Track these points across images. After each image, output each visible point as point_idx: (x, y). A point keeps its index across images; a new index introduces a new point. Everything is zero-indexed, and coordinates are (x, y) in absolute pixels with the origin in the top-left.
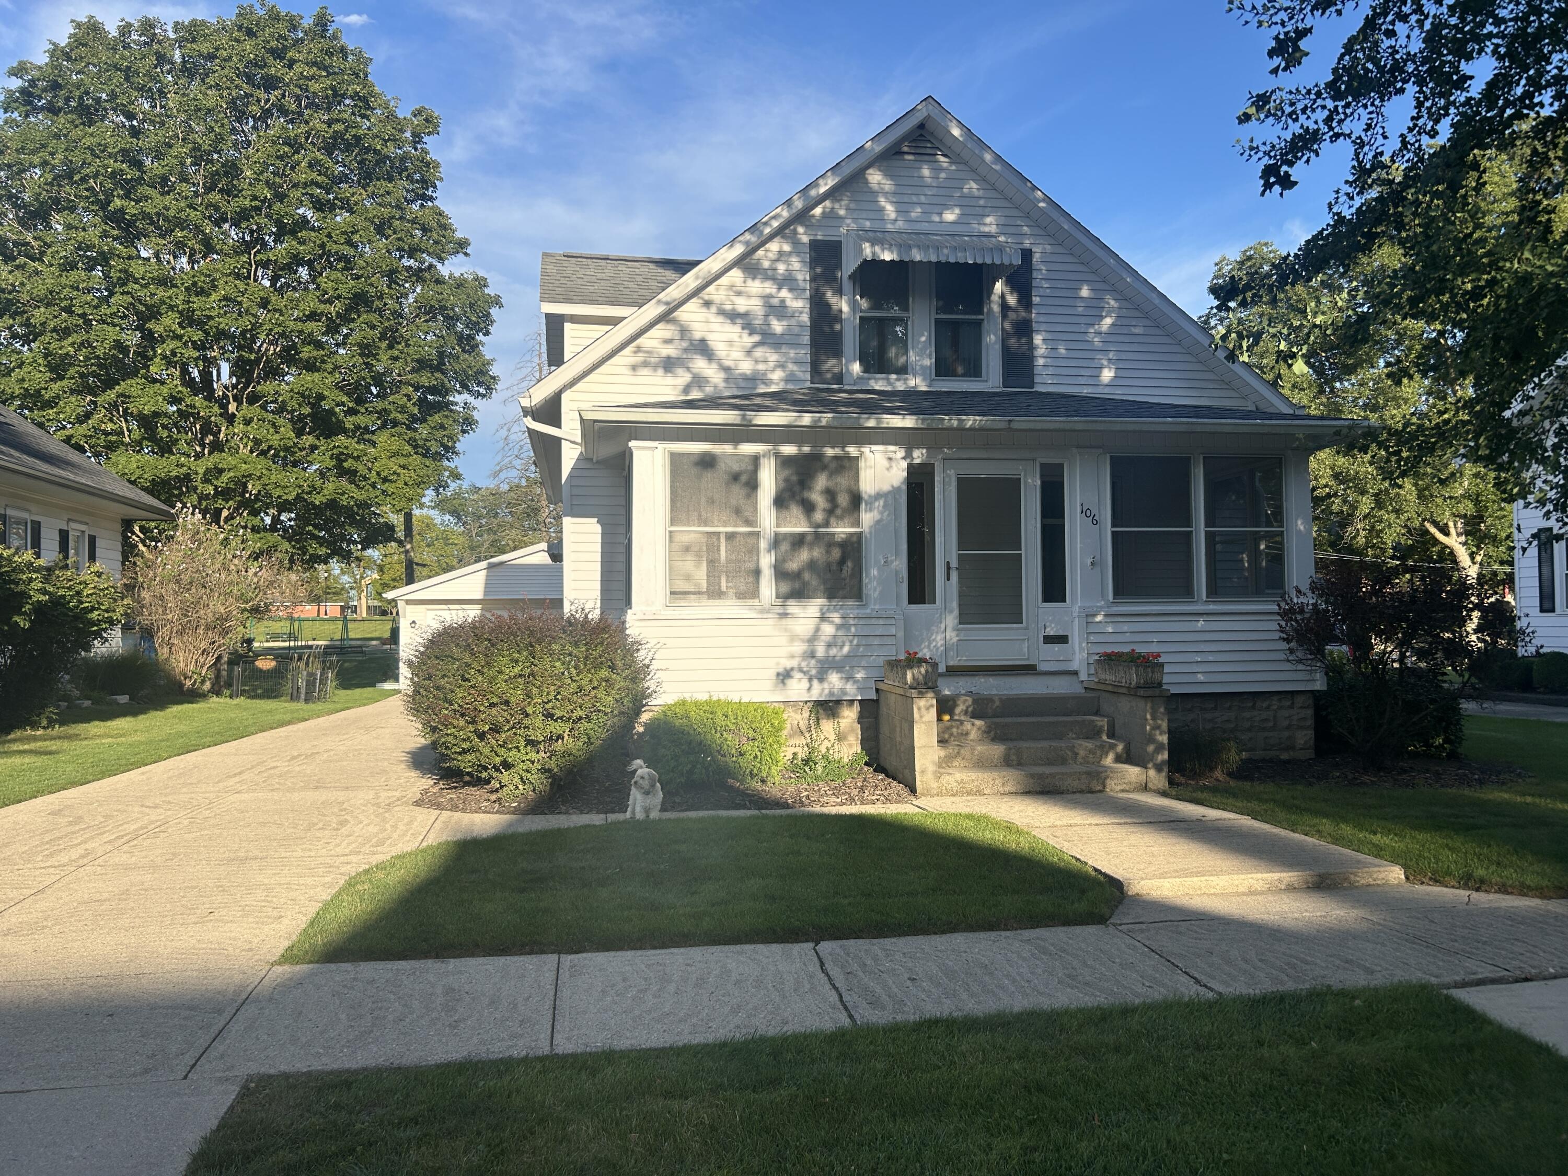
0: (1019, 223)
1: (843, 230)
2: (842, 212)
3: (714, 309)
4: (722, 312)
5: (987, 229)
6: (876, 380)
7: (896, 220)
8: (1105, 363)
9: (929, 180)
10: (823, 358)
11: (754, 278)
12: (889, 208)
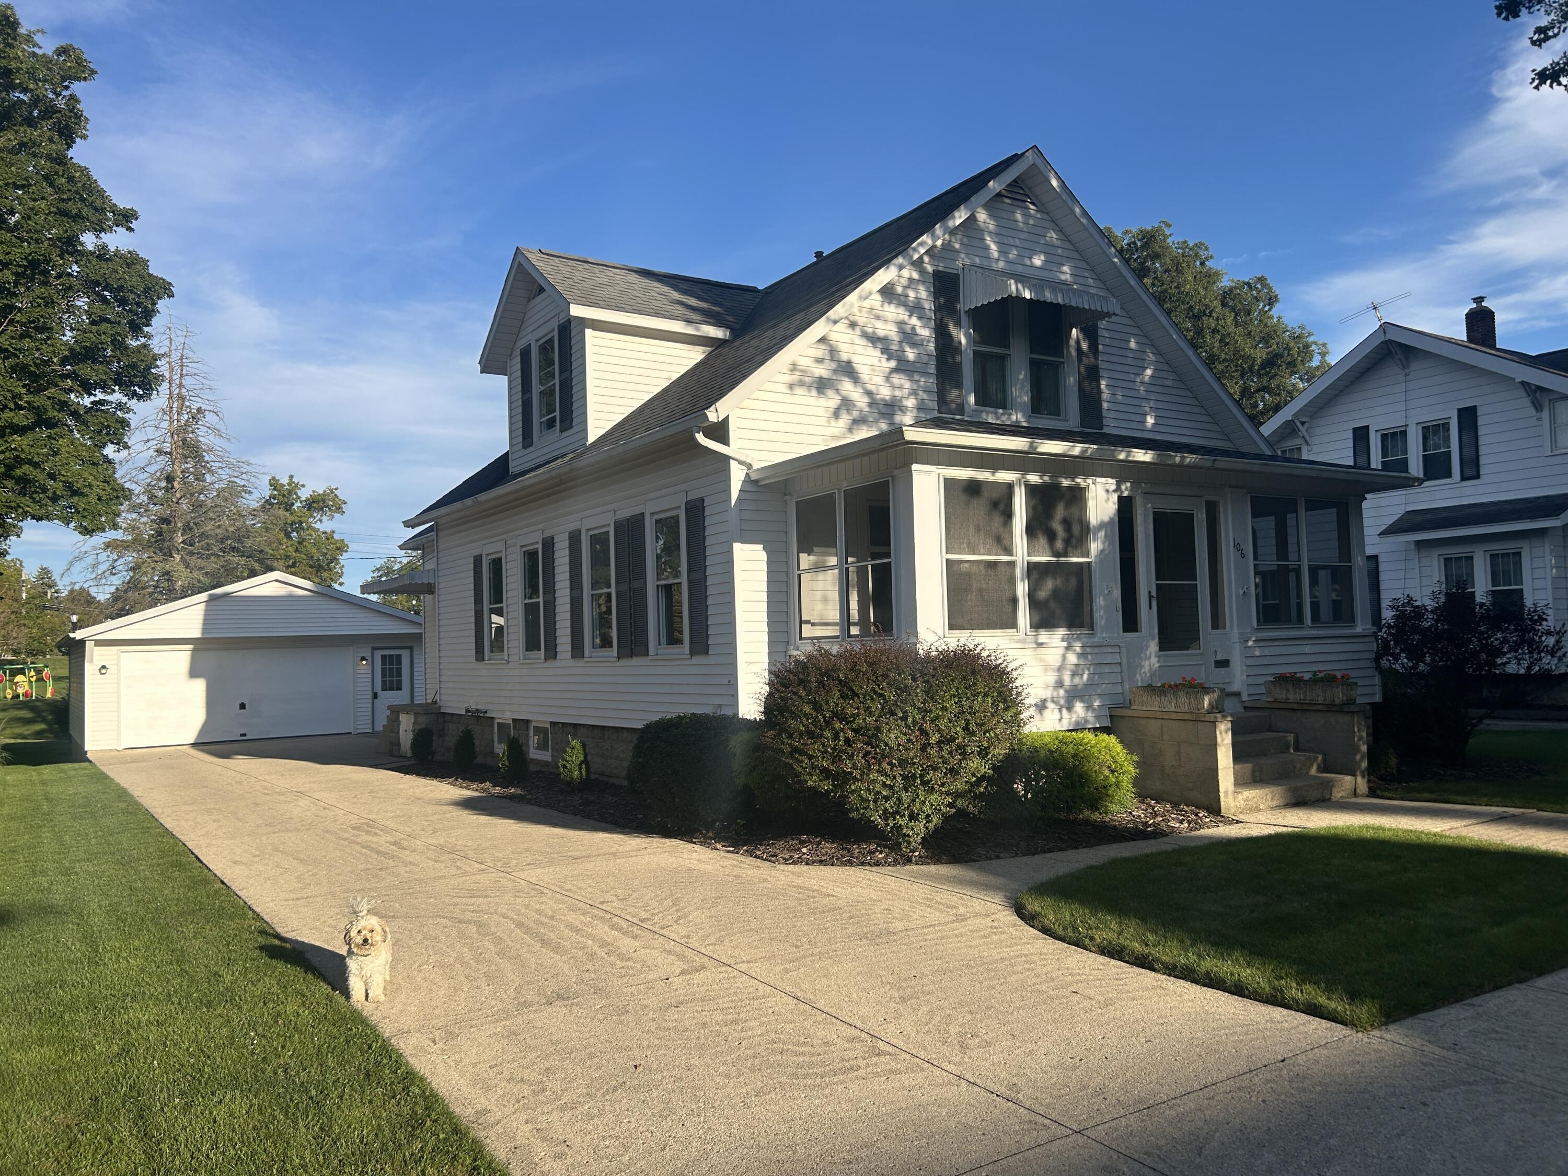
0: (1086, 274)
1: (959, 264)
2: (957, 246)
3: (858, 331)
4: (865, 335)
5: (1063, 277)
6: (987, 413)
7: (998, 260)
8: (1148, 409)
9: (1021, 225)
10: (948, 388)
11: (889, 303)
12: (993, 247)
